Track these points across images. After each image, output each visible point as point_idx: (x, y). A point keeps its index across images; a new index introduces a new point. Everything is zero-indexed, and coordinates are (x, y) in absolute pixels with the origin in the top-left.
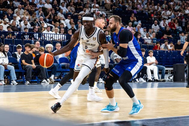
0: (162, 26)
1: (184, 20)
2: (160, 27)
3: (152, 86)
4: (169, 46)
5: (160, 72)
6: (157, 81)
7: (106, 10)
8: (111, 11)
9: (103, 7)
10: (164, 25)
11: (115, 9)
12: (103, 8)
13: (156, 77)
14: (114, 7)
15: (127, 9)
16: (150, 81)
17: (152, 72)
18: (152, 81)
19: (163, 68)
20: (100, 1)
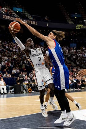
0: (3, 65)
1: (13, 61)
2: (2, 65)
3: (3, 97)
4: (8, 75)
5: (7, 89)
6: (6, 94)
10: (4, 64)
13: (6, 92)
16: (2, 94)
17: (3, 89)
18: (3, 94)
19: (9, 87)
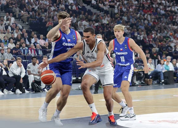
7: (22, 22)
8: (27, 23)
9: (20, 19)
11: (32, 21)
12: (20, 21)
14: (30, 19)
15: (43, 21)
20: (16, 14)
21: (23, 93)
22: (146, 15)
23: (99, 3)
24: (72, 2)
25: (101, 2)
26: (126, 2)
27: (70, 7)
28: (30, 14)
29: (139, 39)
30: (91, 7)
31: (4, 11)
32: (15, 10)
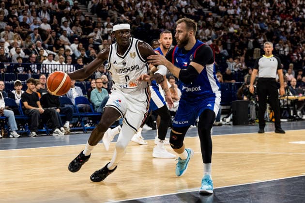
1: (229, 41)
14: (134, 25)
15: (151, 29)
20: (114, 18)
21: (153, 129)
22: (285, 21)
23: (220, 5)
24: (185, 3)
25: (222, 3)
26: (255, 4)
27: (184, 10)
28: (132, 19)
29: (283, 53)
30: (208, 10)
31: (95, 14)
32: (111, 14)
